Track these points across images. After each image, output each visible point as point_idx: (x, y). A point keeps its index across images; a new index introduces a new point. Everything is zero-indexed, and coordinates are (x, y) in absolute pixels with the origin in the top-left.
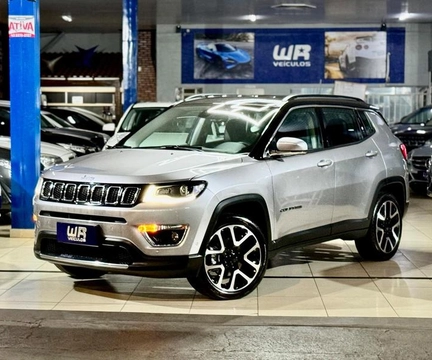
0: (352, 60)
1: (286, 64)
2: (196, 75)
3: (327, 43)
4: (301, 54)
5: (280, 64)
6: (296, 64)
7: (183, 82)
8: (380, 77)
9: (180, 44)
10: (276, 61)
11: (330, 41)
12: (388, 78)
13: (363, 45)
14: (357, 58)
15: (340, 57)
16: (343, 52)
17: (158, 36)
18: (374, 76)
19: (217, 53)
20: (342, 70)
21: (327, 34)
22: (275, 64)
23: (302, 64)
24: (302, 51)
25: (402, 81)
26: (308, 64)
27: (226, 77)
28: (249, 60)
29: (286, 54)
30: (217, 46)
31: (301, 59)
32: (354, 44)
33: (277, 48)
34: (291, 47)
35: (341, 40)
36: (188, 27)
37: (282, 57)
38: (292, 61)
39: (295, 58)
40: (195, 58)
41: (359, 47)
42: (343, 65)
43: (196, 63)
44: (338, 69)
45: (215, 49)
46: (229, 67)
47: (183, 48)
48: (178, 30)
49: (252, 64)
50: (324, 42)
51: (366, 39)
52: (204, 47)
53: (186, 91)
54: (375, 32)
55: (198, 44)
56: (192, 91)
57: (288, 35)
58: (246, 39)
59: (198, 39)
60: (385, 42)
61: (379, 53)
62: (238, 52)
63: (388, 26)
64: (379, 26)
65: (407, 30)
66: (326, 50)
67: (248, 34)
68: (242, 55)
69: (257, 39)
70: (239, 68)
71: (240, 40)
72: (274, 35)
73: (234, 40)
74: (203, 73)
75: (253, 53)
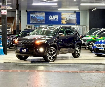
1: (52, 20)
2: (31, 22)
3: (62, 15)
4: (56, 18)
5: (51, 20)
6: (55, 20)
7: (28, 24)
8: (74, 23)
9: (27, 15)
10: (50, 19)
11: (63, 15)
12: (76, 23)
13: (70, 16)
14: (69, 19)
15: (65, 19)
16: (66, 17)
17: (22, 13)
18: (73, 23)
19: (36, 17)
20: (66, 22)
21: (62, 13)
22: (50, 20)
23: (56, 20)
24: (56, 17)
25: (79, 24)
26: (58, 20)
27: (38, 23)
28: (43, 19)
29: (52, 18)
30: (36, 15)
31: (56, 19)
32: (68, 15)
33: (50, 16)
34: (54, 16)
35: (65, 14)
36: (29, 11)
37: (51, 18)
38: (54, 19)
39: (55, 19)
40: (31, 18)
41: (69, 16)
42: (66, 20)
43: (31, 20)
44: (65, 21)
45: (35, 16)
46: (39, 21)
47: (28, 16)
48: (27, 11)
49: (44, 20)
51: (71, 14)
52: (33, 16)
53: (28, 26)
54: (73, 13)
55: (31, 15)
56: (30, 26)
57: (53, 13)
58: (43, 14)
59: (31, 14)
60: (75, 15)
61: (74, 18)
62: (41, 17)
63: (76, 11)
64: (74, 11)
65: (80, 12)
66: (62, 17)
67: (43, 13)
68: (42, 18)
69: (45, 14)
70: (41, 21)
71: (41, 14)
72: (50, 13)
73: (40, 14)
74: (32, 22)
75: (44, 17)
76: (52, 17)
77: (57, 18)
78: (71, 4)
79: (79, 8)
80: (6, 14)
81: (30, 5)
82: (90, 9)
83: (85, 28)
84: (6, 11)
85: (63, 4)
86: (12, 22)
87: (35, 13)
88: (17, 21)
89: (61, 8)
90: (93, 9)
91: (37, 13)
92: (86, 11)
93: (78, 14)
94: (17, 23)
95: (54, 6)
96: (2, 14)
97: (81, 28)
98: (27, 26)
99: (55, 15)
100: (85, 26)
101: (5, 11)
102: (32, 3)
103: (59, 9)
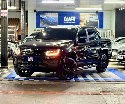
0: (88, 22)
1: (68, 22)
2: (40, 26)
3: (80, 16)
5: (66, 22)
6: (71, 22)
7: (36, 28)
10: (65, 21)
11: (81, 16)
12: (98, 27)
13: (91, 17)
14: (89, 21)
15: (84, 21)
16: (85, 19)
19: (47, 19)
20: (85, 25)
21: (80, 13)
22: (65, 23)
24: (73, 18)
25: (103, 28)
26: (75, 23)
30: (47, 16)
31: (72, 21)
32: (89, 16)
35: (85, 15)
36: (38, 11)
38: (70, 21)
40: (40, 20)
41: (90, 18)
42: (85, 23)
43: (40, 22)
45: (46, 18)
46: (50, 23)
47: (36, 17)
48: (35, 11)
49: (58, 22)
50: (79, 16)
51: (92, 15)
52: (43, 17)
53: (37, 30)
54: (95, 13)
55: (41, 16)
56: (39, 30)
57: (69, 13)
58: (56, 15)
59: (41, 14)
60: (97, 16)
61: (96, 19)
62: (53, 19)
63: (98, 11)
64: (96, 11)
65: (104, 13)
66: (80, 18)
67: (56, 13)
68: (55, 19)
69: (59, 15)
70: (54, 23)
71: (54, 15)
72: (64, 13)
73: (52, 15)
74: (42, 25)
75: (58, 19)
76: (67, 18)
77: (74, 20)
78: (91, 2)
79: (102, 7)
80: (6, 15)
81: (40, 2)
82: (116, 9)
83: (109, 33)
84: (7, 11)
85: (82, 2)
86: (16, 25)
87: (46, 13)
88: (22, 23)
89: (79, 7)
90: (120, 9)
91: (49, 13)
92: (111, 10)
93: (101, 15)
94: (23, 27)
95: (70, 4)
96: (1, 15)
97: (105, 33)
98: (35, 30)
99: (72, 16)
100: (110, 30)
101: (5, 12)
102: (42, 1)
103: (77, 9)
